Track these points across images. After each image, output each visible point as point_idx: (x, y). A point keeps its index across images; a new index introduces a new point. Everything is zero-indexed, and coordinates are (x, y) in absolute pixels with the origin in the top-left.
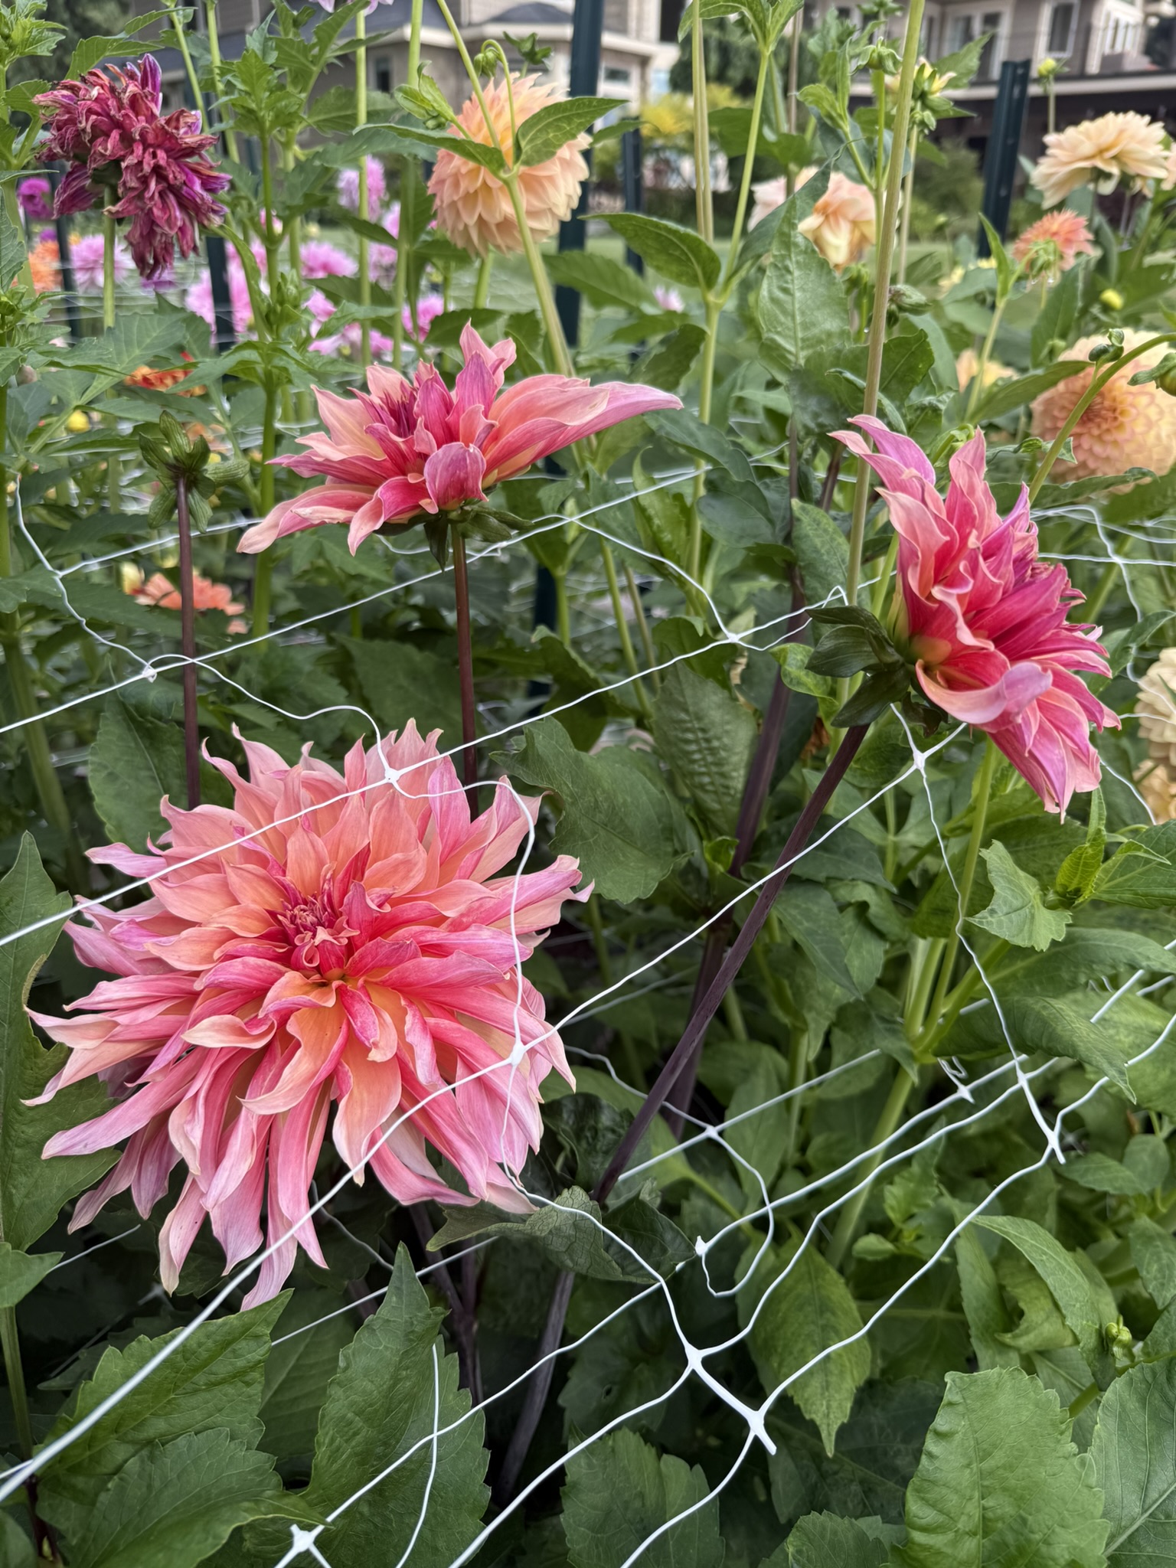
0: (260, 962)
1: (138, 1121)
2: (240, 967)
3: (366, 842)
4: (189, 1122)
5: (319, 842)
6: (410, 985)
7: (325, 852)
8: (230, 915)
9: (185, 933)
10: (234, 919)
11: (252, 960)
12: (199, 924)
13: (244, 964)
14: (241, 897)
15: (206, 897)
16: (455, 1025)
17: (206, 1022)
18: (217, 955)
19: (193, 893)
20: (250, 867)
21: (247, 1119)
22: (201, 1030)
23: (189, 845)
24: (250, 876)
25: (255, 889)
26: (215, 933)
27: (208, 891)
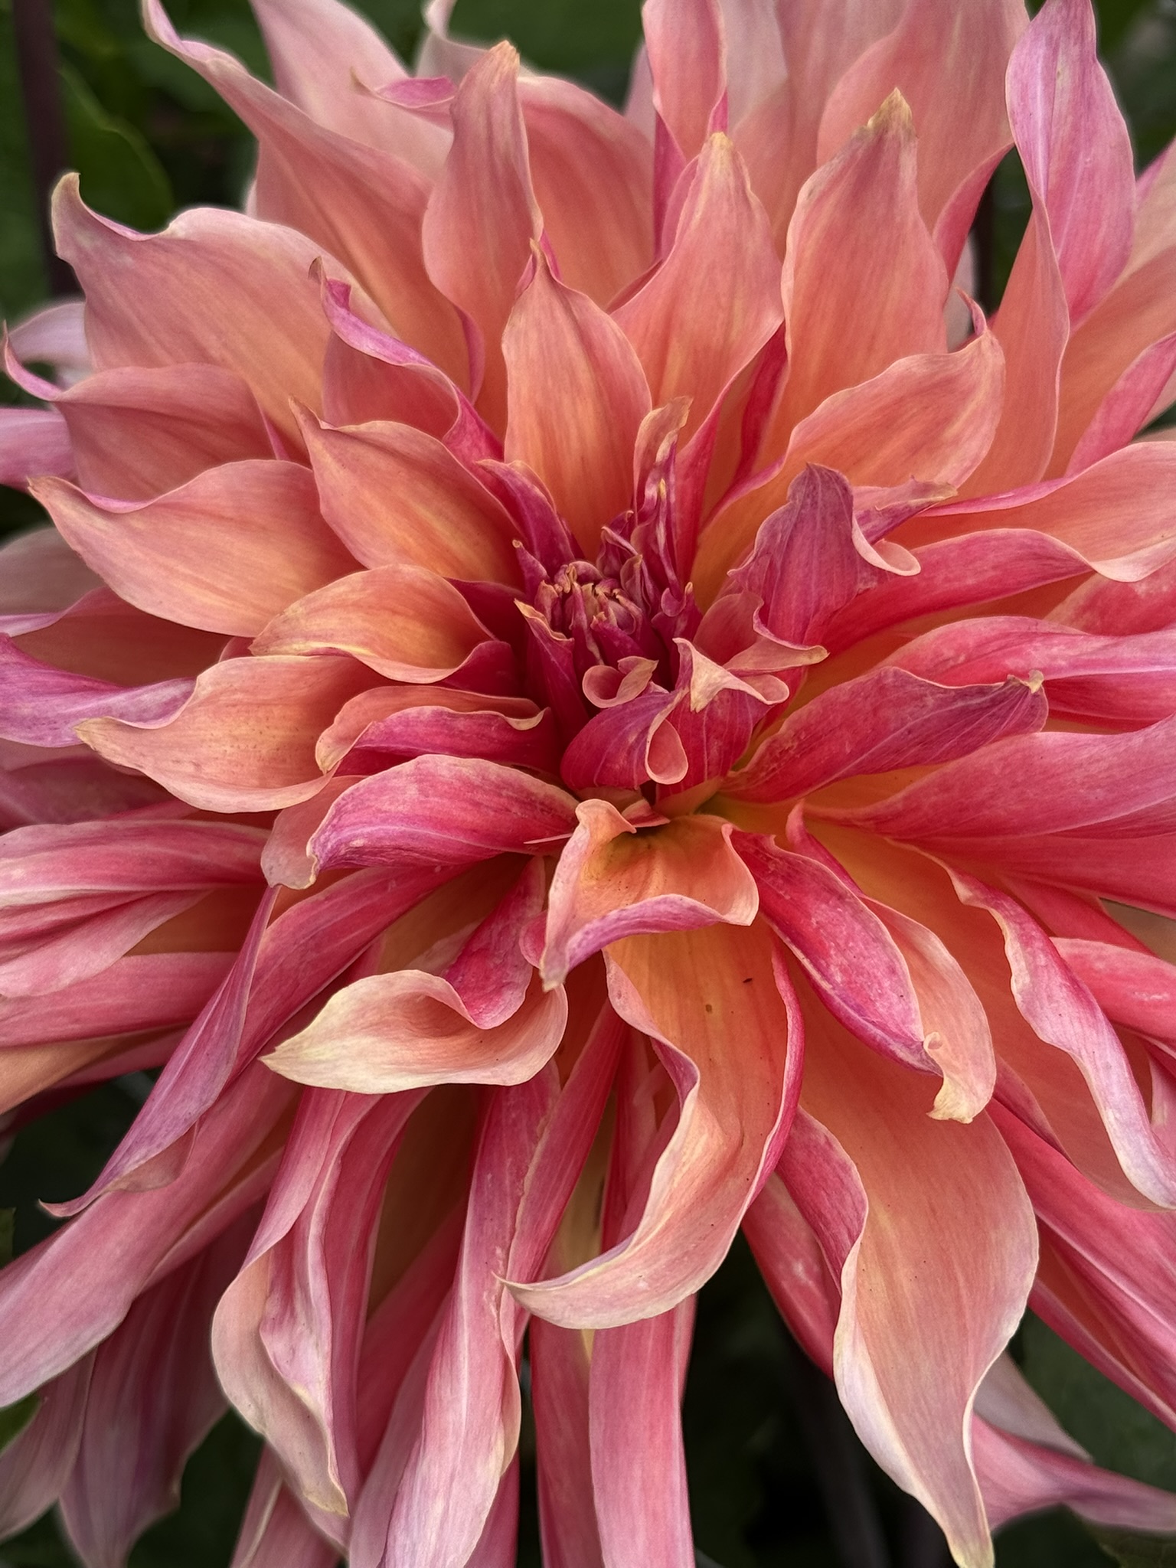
0: (470, 767)
1: (91, 1317)
2: (412, 791)
3: (770, 325)
4: (277, 1323)
5: (609, 327)
6: (994, 829)
7: (634, 364)
8: (342, 605)
9: (207, 679)
10: (357, 620)
11: (444, 765)
12: (242, 647)
13: (423, 779)
14: (360, 542)
15: (238, 546)
16: (1141, 961)
17: (341, 1002)
18: (328, 752)
19: (195, 532)
20: (380, 428)
21: (480, 1309)
22: (329, 1035)
23: (150, 361)
24: (383, 463)
25: (404, 511)
26: (303, 672)
27: (242, 524)
